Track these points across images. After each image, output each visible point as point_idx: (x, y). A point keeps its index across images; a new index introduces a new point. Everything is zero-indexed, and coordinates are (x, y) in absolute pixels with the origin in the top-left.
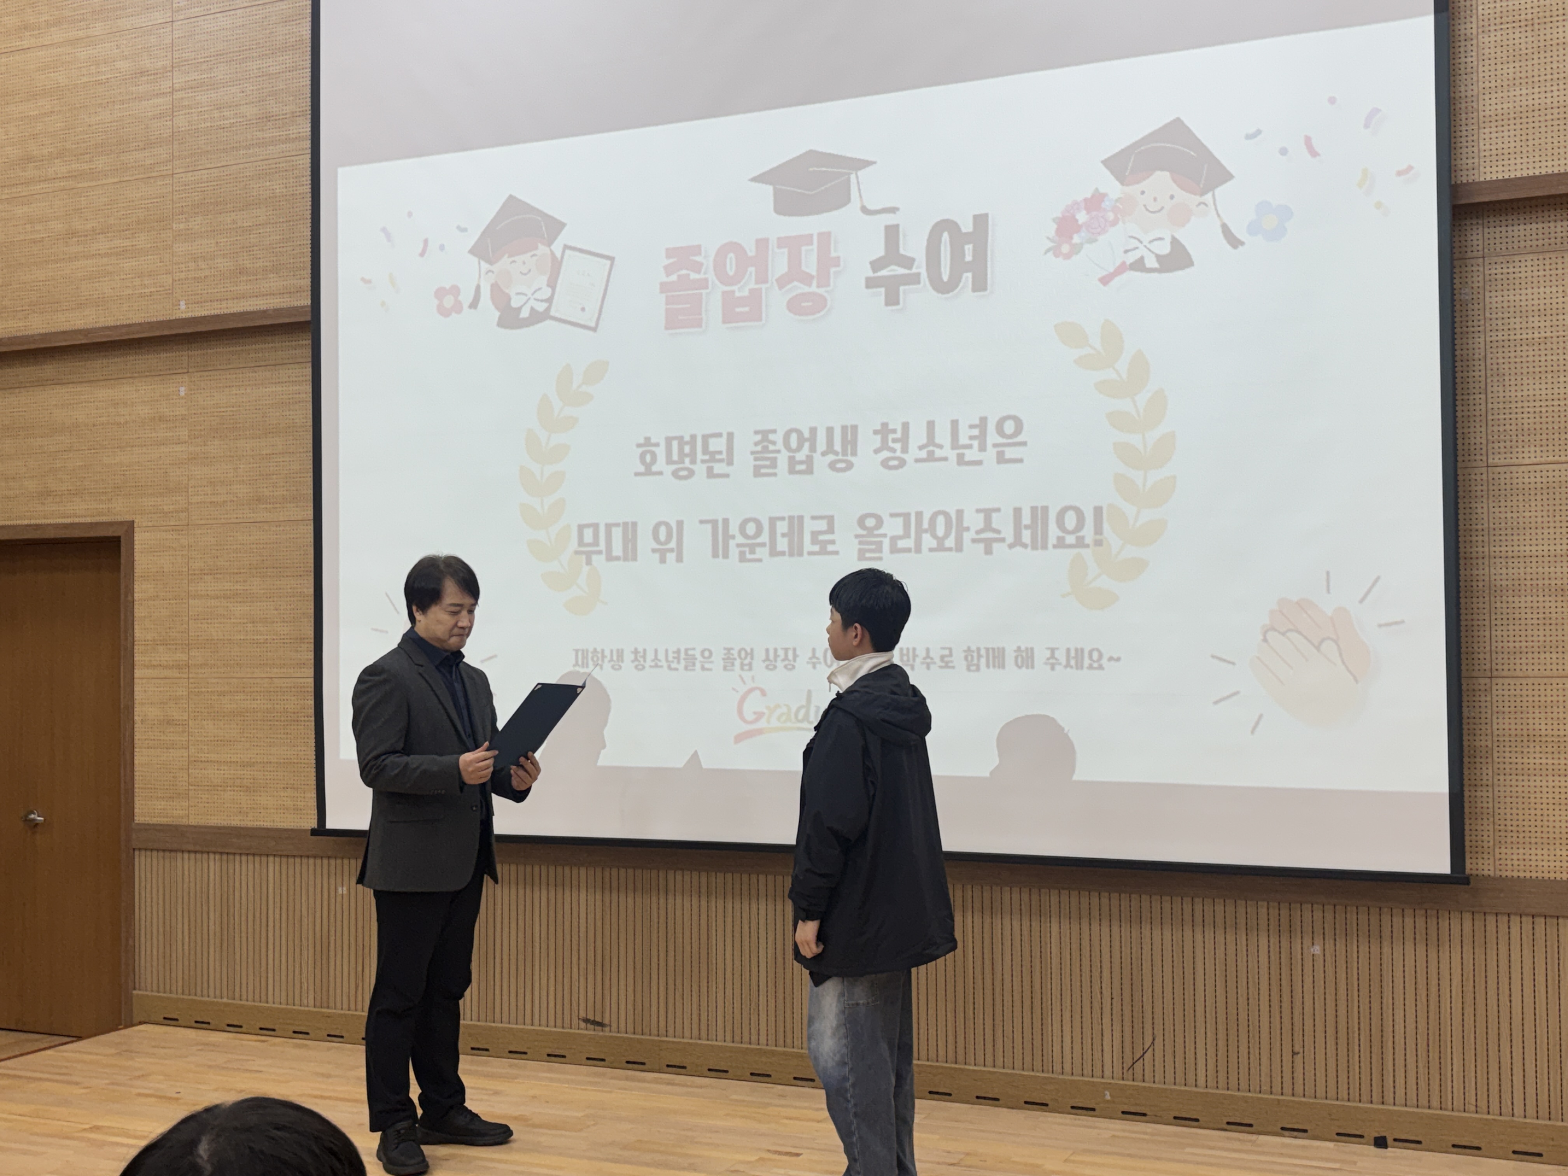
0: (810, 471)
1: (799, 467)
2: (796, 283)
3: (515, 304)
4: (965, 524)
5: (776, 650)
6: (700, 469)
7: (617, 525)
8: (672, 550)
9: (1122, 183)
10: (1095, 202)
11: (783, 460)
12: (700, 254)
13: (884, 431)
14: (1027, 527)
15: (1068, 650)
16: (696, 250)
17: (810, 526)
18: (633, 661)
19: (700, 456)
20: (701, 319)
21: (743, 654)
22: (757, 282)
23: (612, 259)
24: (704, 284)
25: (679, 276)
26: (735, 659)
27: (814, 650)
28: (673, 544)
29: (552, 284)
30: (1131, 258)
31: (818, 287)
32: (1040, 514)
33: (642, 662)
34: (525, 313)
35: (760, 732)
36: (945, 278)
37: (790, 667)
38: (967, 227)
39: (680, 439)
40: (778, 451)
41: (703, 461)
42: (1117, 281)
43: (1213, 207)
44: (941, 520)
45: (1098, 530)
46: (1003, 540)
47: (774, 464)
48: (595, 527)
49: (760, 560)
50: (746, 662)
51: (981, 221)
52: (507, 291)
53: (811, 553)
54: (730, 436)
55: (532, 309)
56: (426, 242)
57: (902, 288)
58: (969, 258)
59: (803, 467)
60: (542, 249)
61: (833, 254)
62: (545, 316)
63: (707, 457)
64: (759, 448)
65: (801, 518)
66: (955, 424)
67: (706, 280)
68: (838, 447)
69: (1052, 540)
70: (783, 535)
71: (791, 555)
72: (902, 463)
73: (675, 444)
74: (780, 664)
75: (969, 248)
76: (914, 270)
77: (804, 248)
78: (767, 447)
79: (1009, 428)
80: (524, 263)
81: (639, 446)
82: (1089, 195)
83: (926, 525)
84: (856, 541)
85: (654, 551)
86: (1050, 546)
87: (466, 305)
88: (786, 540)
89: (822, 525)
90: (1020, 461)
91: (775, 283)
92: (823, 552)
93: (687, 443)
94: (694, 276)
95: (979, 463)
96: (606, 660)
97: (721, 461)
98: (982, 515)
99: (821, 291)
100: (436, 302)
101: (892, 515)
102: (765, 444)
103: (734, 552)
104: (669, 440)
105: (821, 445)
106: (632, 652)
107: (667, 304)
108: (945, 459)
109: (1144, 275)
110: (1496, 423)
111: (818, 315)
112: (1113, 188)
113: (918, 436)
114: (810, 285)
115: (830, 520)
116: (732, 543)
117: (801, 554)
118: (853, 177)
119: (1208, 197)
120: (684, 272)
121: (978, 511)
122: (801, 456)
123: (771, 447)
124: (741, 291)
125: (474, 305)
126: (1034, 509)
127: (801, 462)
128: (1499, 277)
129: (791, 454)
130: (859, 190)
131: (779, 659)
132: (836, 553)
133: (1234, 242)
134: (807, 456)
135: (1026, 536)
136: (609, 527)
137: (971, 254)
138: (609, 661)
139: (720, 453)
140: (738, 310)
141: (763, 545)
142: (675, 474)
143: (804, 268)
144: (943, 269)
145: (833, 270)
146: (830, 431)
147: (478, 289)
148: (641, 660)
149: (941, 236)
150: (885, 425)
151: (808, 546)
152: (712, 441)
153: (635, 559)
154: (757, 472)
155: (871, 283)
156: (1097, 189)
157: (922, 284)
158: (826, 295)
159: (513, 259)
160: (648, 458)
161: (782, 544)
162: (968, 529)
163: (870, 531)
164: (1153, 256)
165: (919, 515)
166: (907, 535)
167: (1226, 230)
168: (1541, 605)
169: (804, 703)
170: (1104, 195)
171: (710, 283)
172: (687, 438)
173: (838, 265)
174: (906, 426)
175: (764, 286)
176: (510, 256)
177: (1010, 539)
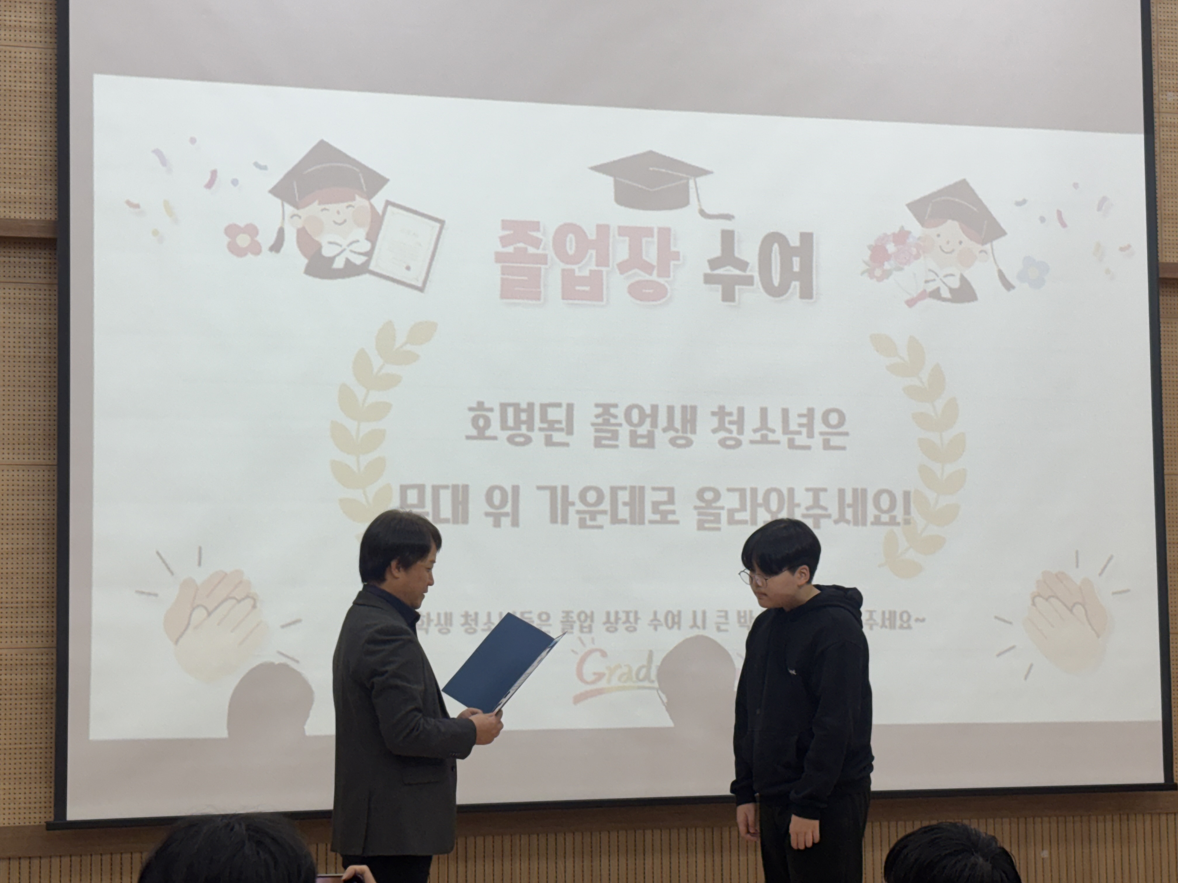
0: (651, 444)
1: (640, 441)
2: (636, 270)
3: (327, 251)
4: (797, 500)
5: (617, 613)
6: (538, 437)
7: (446, 487)
8: (506, 514)
9: (923, 224)
10: (901, 236)
11: (624, 432)
12: (538, 230)
13: (721, 413)
14: (849, 506)
15: (884, 613)
16: (536, 226)
17: (650, 497)
18: (463, 625)
19: (537, 424)
20: (540, 292)
21: (583, 617)
22: (597, 265)
23: (442, 222)
24: (543, 259)
25: (515, 248)
26: (574, 622)
27: (655, 613)
28: (508, 509)
29: (372, 237)
30: (931, 287)
31: (659, 275)
32: (860, 495)
33: (474, 626)
34: (339, 264)
35: (600, 692)
36: (776, 282)
37: (631, 629)
38: (795, 241)
39: (516, 406)
40: (620, 425)
41: (541, 429)
42: (921, 305)
43: (991, 255)
44: (774, 497)
45: (907, 511)
46: (829, 516)
47: (615, 436)
48: (421, 488)
49: (601, 527)
50: (586, 624)
51: (807, 238)
52: (317, 239)
53: (652, 522)
54: (570, 407)
55: (348, 261)
56: (214, 173)
57: (737, 287)
58: (796, 269)
59: (644, 441)
60: (360, 201)
61: (673, 249)
62: (362, 269)
63: (545, 425)
64: (600, 420)
65: (642, 489)
66: (785, 413)
67: (545, 256)
68: (678, 424)
69: (870, 518)
70: (625, 504)
71: (633, 522)
72: (738, 443)
73: (510, 411)
74: (621, 627)
75: (796, 261)
76: (748, 273)
77: (644, 240)
78: (608, 420)
79: (834, 419)
80: (338, 212)
81: (471, 409)
82: (897, 230)
83: (760, 500)
84: (695, 512)
85: (487, 514)
86: (869, 523)
87: (265, 248)
88: (627, 509)
89: (663, 496)
90: (843, 448)
91: (615, 266)
92: (664, 521)
93: (523, 411)
94: (531, 250)
95: (808, 448)
96: (432, 624)
97: (562, 430)
98: (811, 494)
99: (662, 281)
100: (226, 240)
101: (729, 490)
102: (606, 417)
103: (573, 517)
104: (504, 407)
105: (662, 420)
106: (462, 616)
107: (503, 274)
108: (777, 442)
109: (939, 303)
111: (659, 302)
112: (915, 228)
113: (752, 420)
114: (651, 274)
115: (671, 491)
116: (572, 510)
117: (642, 522)
118: (691, 183)
119: (988, 247)
120: (521, 245)
121: (808, 490)
122: (643, 430)
123: (613, 421)
124: (583, 270)
125: (277, 247)
126: (855, 491)
127: (642, 437)
129: (633, 428)
130: (698, 195)
131: (620, 622)
132: (677, 522)
133: (1008, 286)
134: (649, 431)
135: (849, 513)
136: (436, 489)
137: (798, 265)
138: (436, 625)
139: (559, 422)
140: (578, 288)
141: (604, 512)
142: (511, 440)
143: (644, 257)
144: (773, 275)
145: (672, 263)
146: (671, 410)
147: (281, 232)
148: (473, 623)
149: (772, 246)
150: (722, 408)
151: (649, 515)
152: (550, 410)
153: (465, 521)
154: (598, 443)
155: (708, 279)
156: (902, 227)
157: (755, 286)
158: (666, 284)
159: (323, 207)
160: (481, 423)
161: (624, 512)
162: (798, 505)
163: (709, 504)
164: (946, 288)
165: (754, 491)
166: (743, 508)
167: (1002, 276)
169: (645, 662)
170: (909, 233)
171: (549, 258)
172: (524, 406)
173: (678, 259)
174: (741, 411)
175: (604, 269)
176: (320, 204)
177: (835, 515)
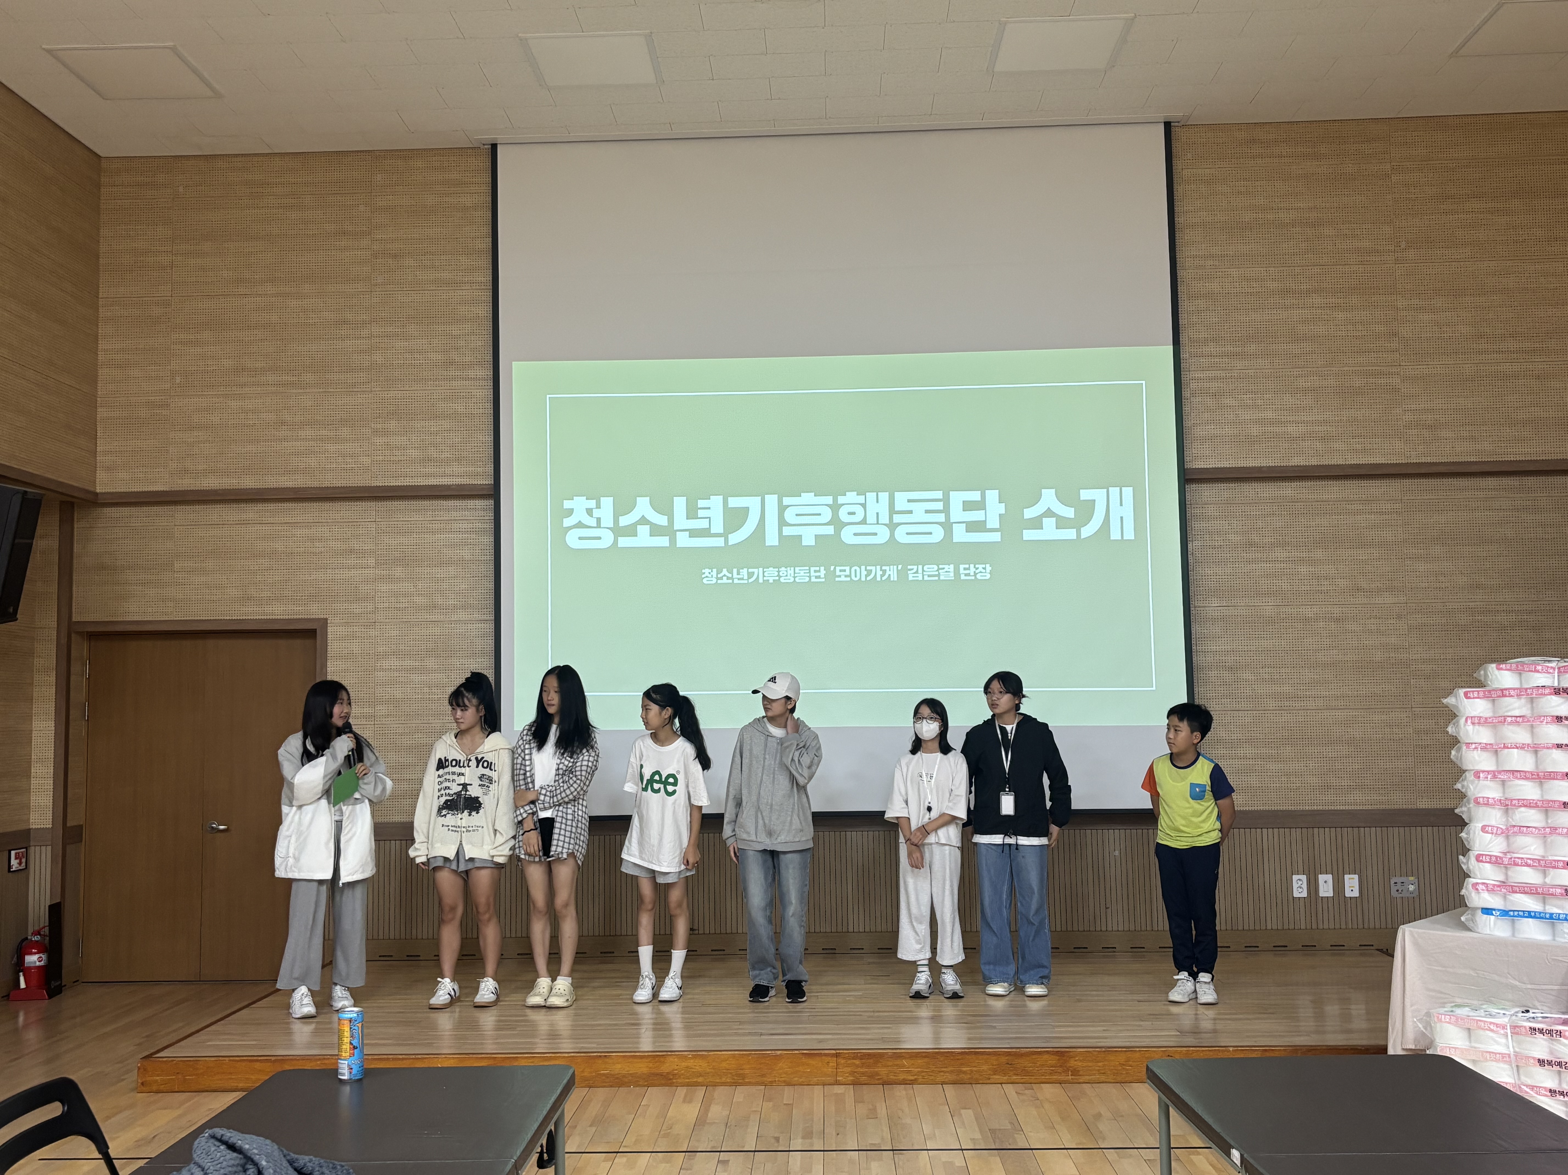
110: (1198, 586)
128: (1198, 514)
168: (1222, 675)
